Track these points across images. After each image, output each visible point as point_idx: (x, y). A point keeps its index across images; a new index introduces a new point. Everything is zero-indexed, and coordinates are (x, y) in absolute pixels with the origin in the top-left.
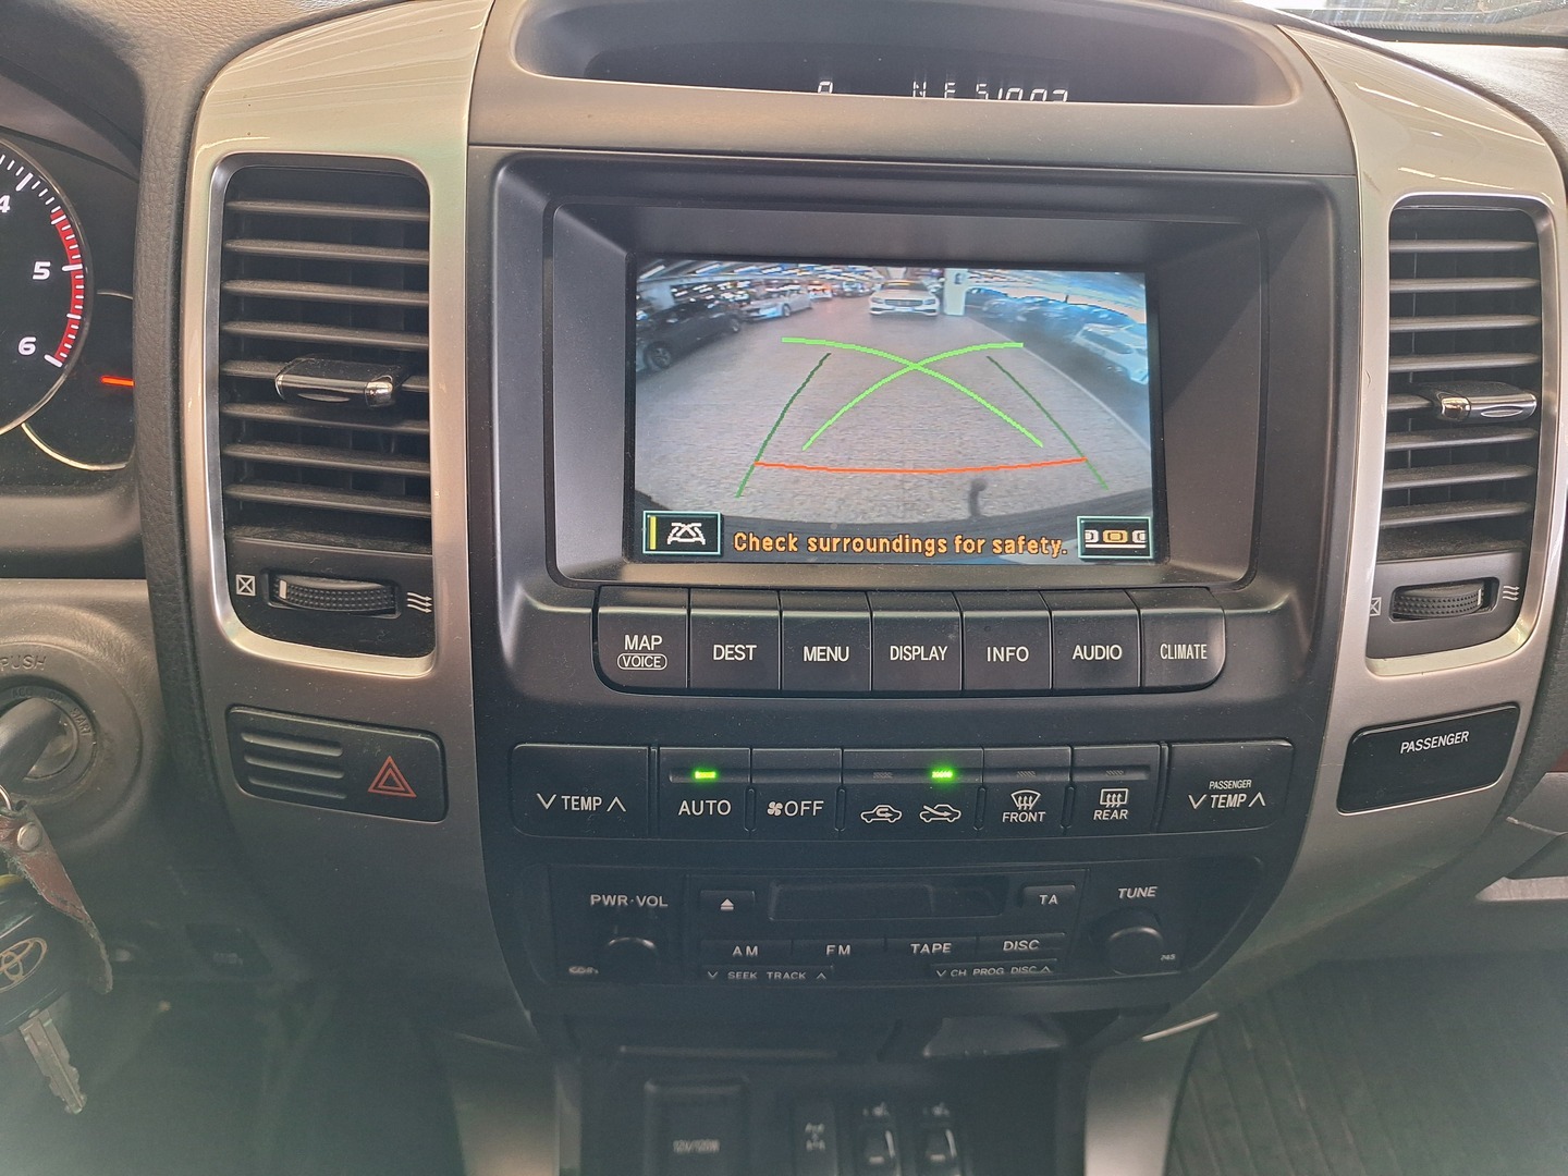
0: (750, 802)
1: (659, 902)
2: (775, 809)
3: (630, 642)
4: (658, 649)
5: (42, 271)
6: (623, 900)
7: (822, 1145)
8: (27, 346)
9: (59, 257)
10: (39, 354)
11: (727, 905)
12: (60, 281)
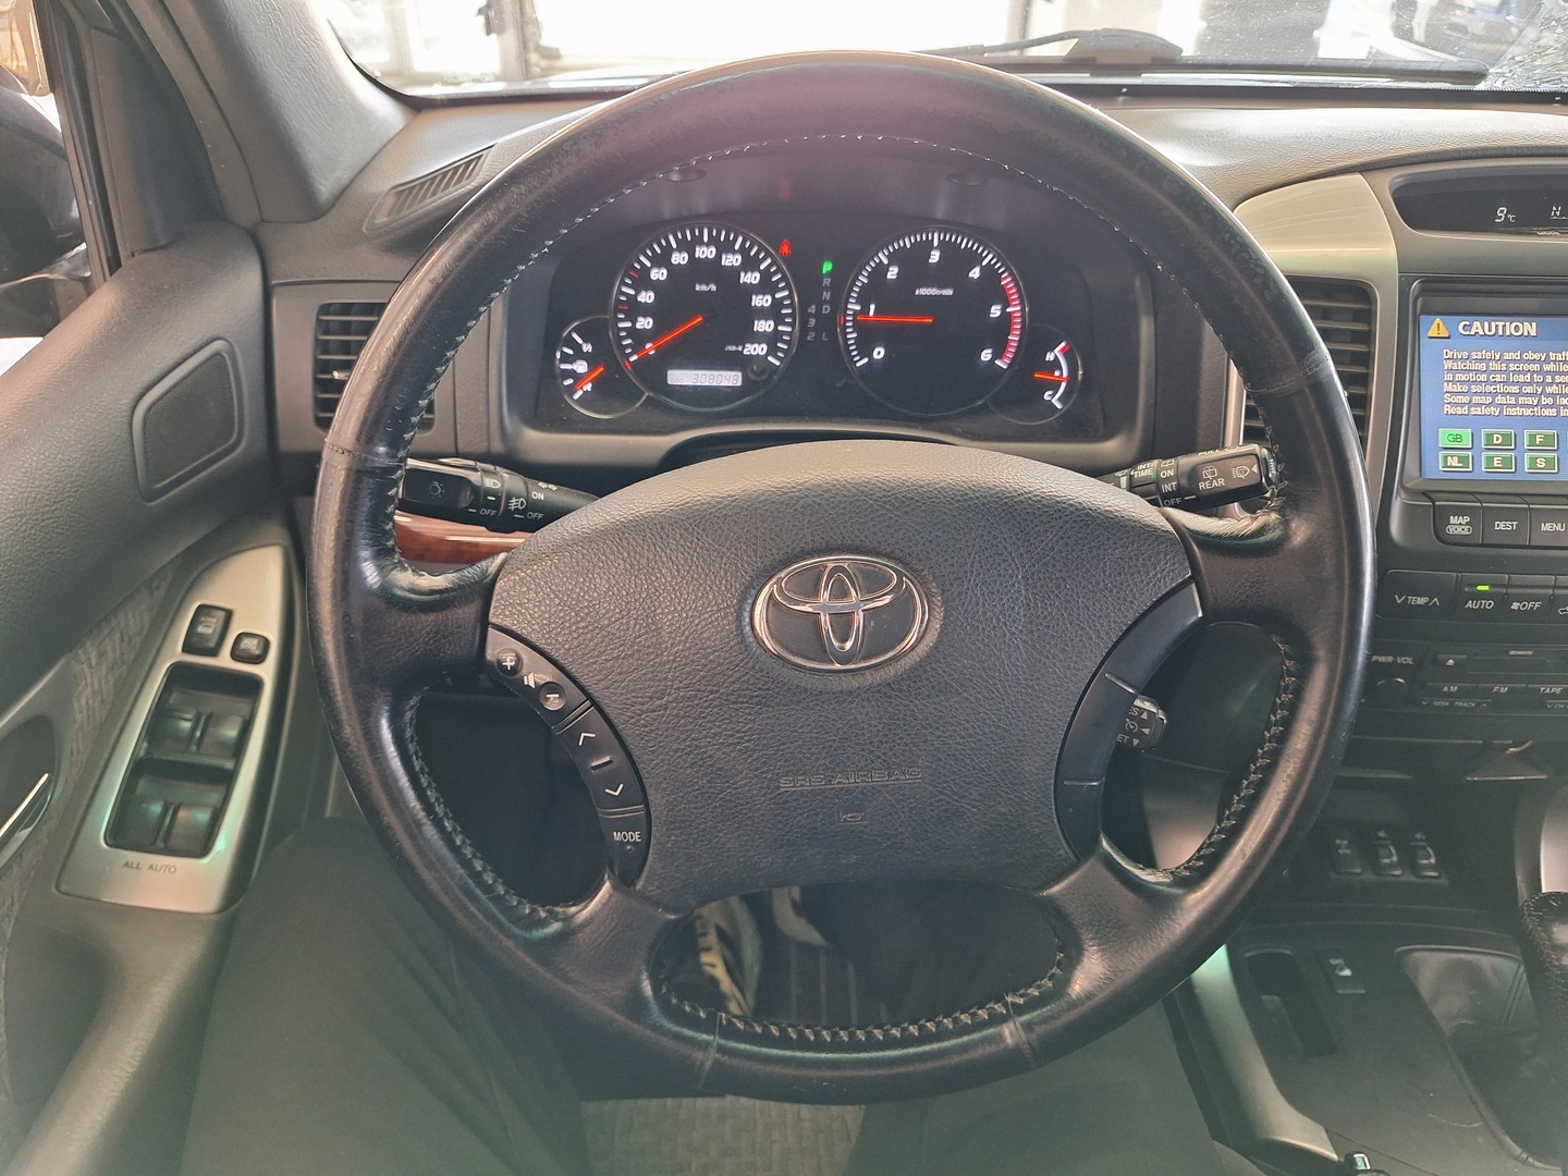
0: (1503, 601)
1: (1410, 661)
2: (1515, 606)
3: (1453, 520)
4: (1467, 524)
5: (996, 311)
6: (1390, 659)
7: (1348, 852)
8: (986, 355)
9: (1006, 303)
10: (992, 360)
11: (1451, 662)
12: (1006, 319)
